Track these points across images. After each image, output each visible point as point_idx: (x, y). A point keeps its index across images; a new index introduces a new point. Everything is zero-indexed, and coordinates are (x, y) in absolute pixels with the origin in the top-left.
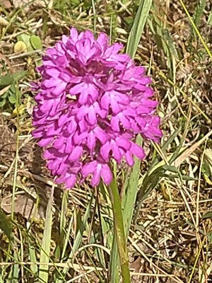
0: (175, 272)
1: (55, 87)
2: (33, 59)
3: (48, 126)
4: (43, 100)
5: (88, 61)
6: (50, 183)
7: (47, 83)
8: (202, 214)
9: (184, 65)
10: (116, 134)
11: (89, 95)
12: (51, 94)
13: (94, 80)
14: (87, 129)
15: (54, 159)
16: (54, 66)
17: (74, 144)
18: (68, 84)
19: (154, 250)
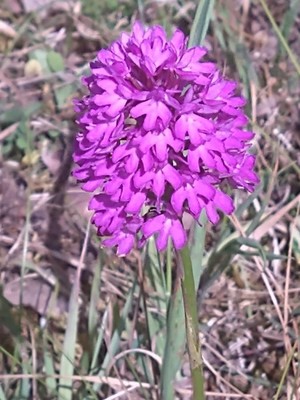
0: (253, 391)
1: (109, 105)
2: (51, 85)
3: (97, 163)
4: (91, 124)
5: (158, 69)
6: (74, 262)
7: (98, 99)
8: (292, 308)
9: (267, 96)
10: (194, 176)
11: (158, 118)
12: (104, 115)
13: (166, 98)
14: (154, 166)
15: (103, 212)
16: (109, 75)
17: (134, 189)
18: (129, 101)
19: (223, 359)
